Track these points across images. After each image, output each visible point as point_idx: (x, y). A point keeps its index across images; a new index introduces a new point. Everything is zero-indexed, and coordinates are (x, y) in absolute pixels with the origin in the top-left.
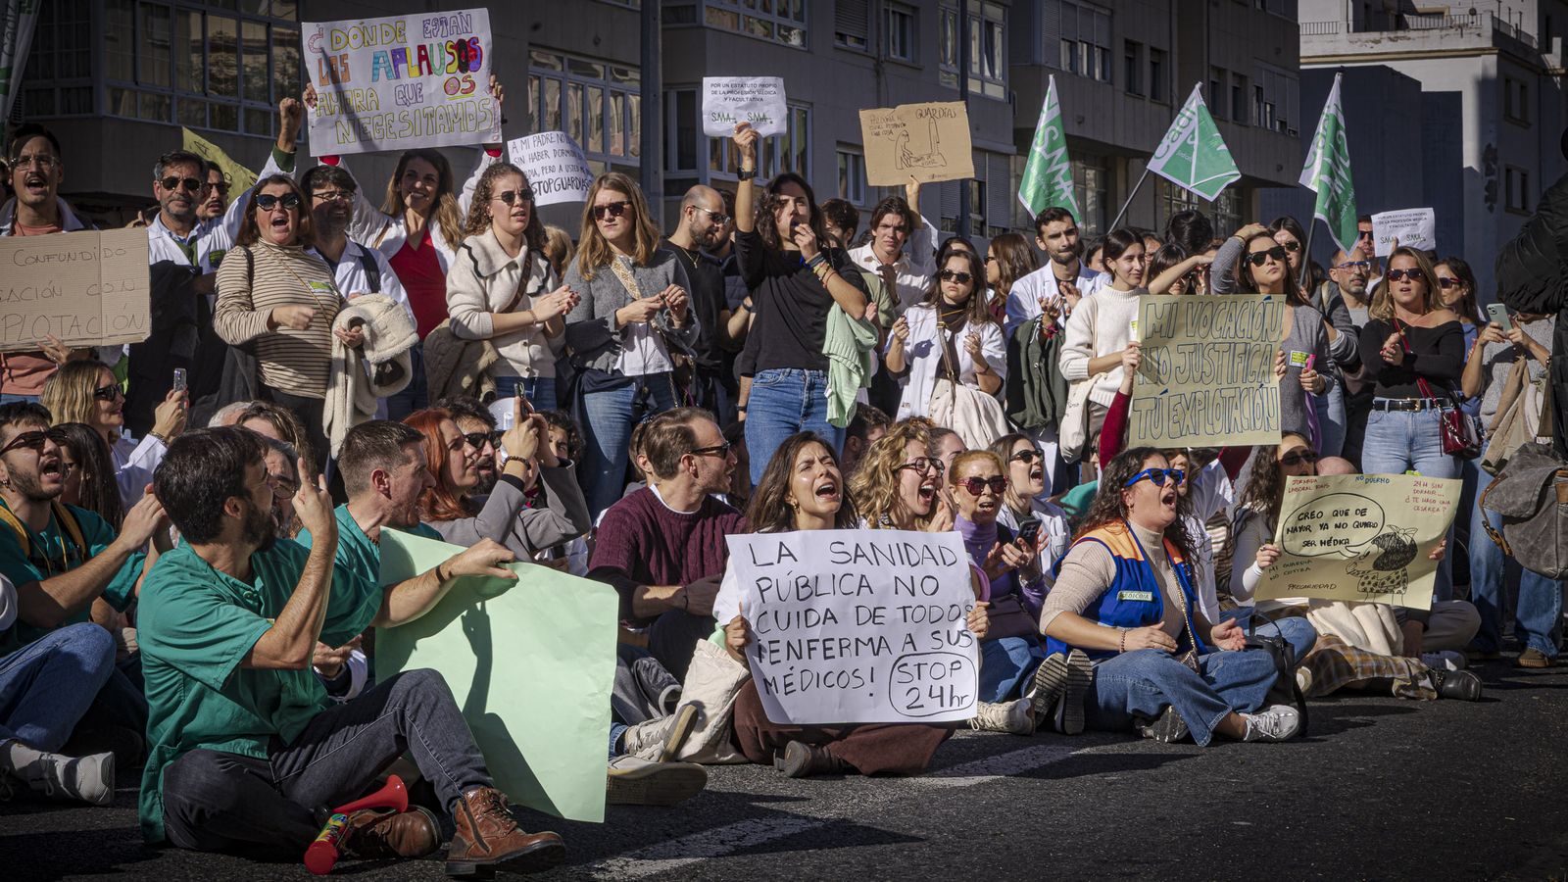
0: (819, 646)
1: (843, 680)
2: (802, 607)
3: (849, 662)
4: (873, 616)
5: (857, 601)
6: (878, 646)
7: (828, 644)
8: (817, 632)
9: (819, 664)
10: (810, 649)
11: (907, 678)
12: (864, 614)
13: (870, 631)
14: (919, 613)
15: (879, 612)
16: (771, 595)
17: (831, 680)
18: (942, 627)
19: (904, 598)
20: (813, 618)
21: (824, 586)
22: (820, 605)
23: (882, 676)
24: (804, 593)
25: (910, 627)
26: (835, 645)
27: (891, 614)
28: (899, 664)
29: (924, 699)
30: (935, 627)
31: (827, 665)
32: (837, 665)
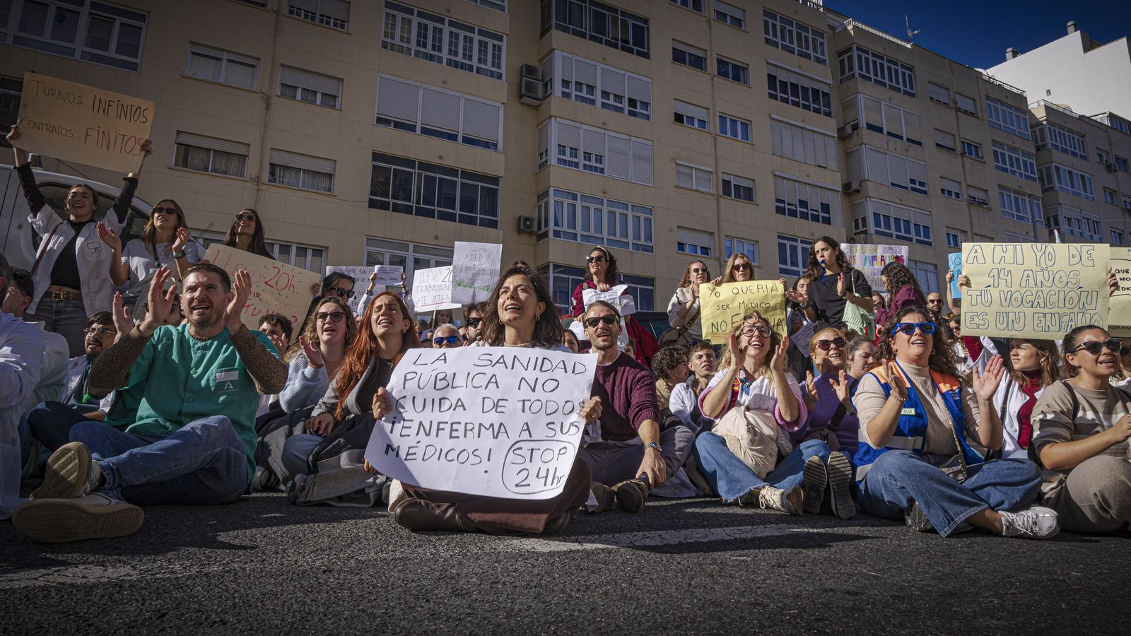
0: (448, 427)
1: (463, 457)
2: (437, 395)
3: (470, 443)
4: (496, 406)
5: (485, 393)
6: (498, 431)
7: (455, 427)
8: (447, 417)
9: (444, 442)
10: (438, 429)
11: (520, 460)
12: (489, 404)
13: (493, 418)
14: (536, 406)
15: (501, 403)
16: (411, 385)
17: (452, 455)
18: (557, 418)
19: (525, 392)
20: (446, 405)
21: (460, 381)
22: (453, 395)
23: (498, 458)
24: (440, 385)
25: (527, 416)
26: (461, 428)
27: (513, 405)
28: (514, 447)
29: (532, 479)
30: (550, 419)
31: (450, 443)
32: (460, 444)
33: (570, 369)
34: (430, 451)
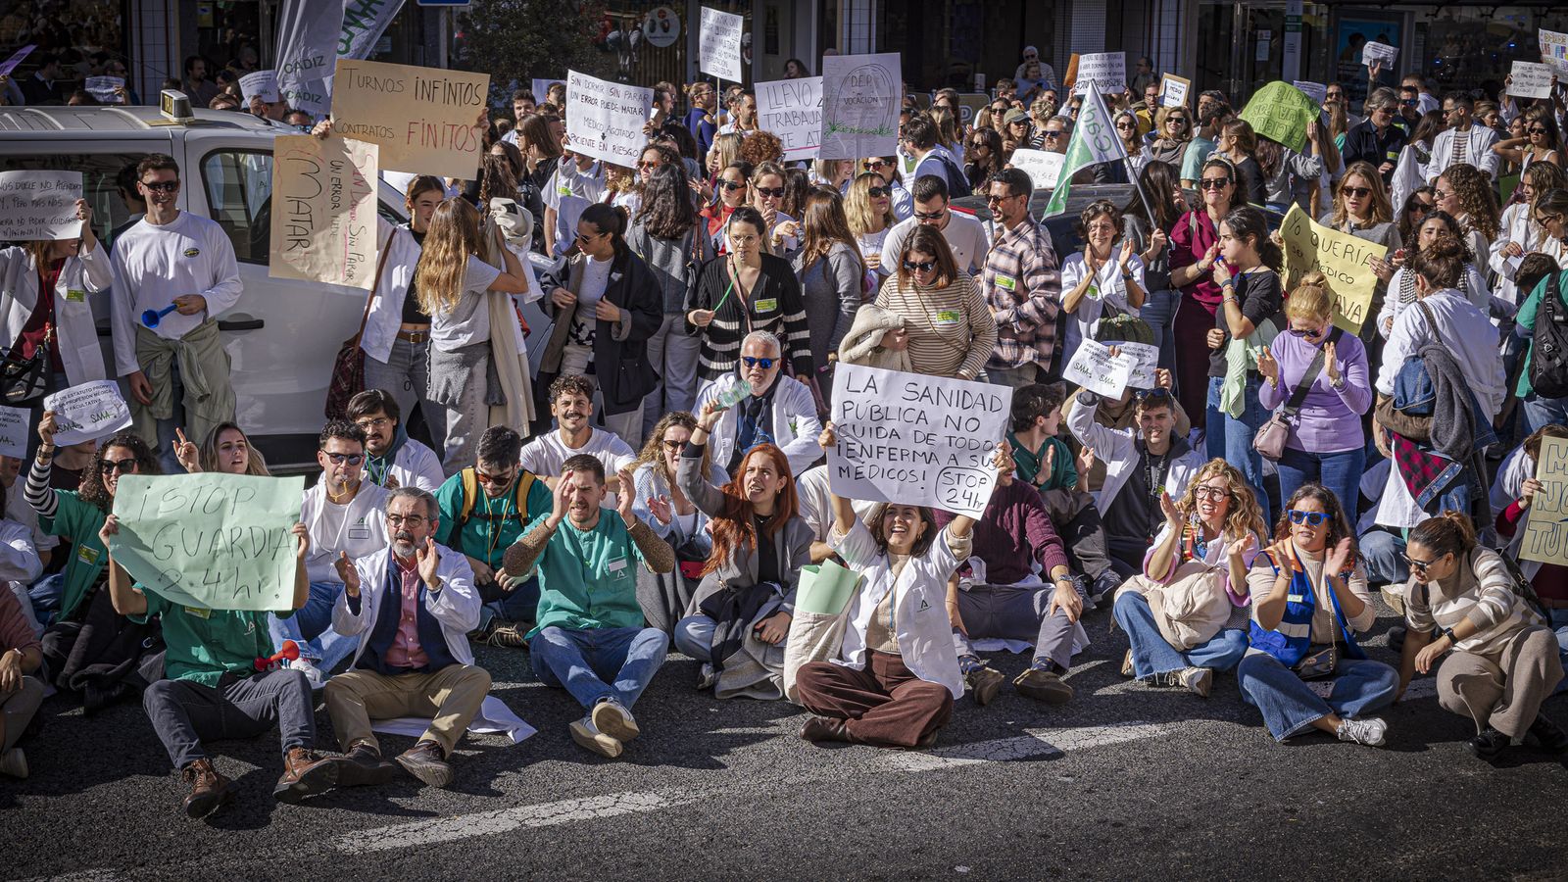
0: (886, 451)
1: (902, 476)
2: (874, 425)
3: (907, 465)
4: (927, 439)
5: (916, 427)
6: (930, 458)
7: (892, 451)
8: (884, 443)
9: (884, 463)
10: (879, 452)
11: (949, 481)
12: (920, 437)
13: (923, 447)
14: (962, 442)
15: (930, 437)
16: (851, 413)
17: (893, 474)
18: (978, 454)
19: (951, 430)
20: (883, 433)
21: (892, 414)
22: (888, 426)
23: (932, 478)
24: (876, 416)
25: (953, 450)
26: (898, 453)
27: (941, 439)
28: (944, 471)
29: (959, 498)
30: (973, 453)
31: (889, 465)
32: (899, 465)
33: (988, 406)
34: (874, 470)
